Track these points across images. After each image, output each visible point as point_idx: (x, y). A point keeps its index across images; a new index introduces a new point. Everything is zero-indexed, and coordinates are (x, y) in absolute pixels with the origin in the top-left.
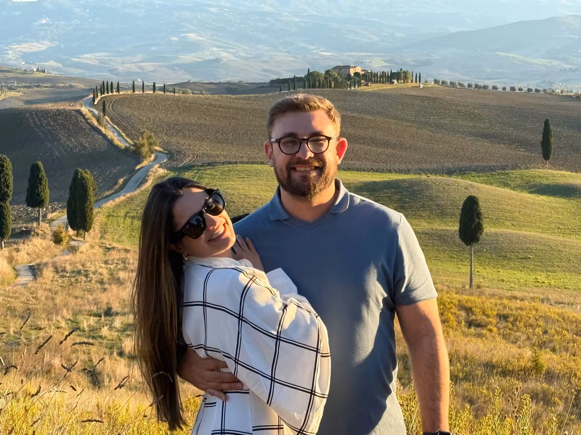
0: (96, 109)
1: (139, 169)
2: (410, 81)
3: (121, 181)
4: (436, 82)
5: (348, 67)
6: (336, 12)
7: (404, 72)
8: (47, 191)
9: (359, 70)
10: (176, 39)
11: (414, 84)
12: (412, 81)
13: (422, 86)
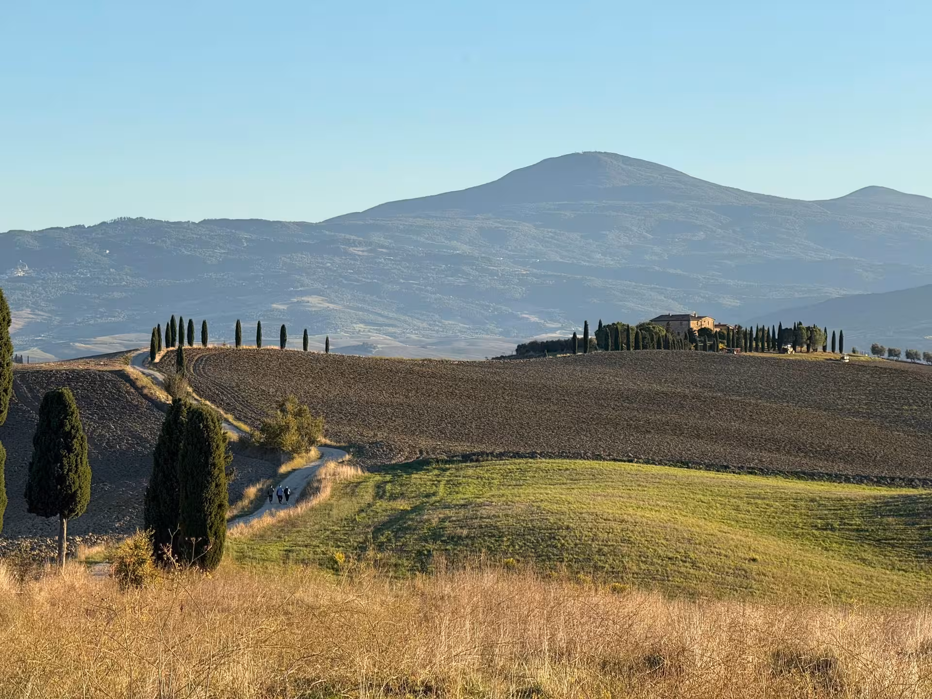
0: (160, 371)
1: (289, 473)
2: (820, 349)
3: (252, 491)
4: (876, 350)
5: (687, 318)
6: (599, 256)
7: (808, 328)
8: (86, 469)
9: (708, 323)
10: (281, 307)
11: (829, 354)
12: (824, 349)
13: (847, 359)
